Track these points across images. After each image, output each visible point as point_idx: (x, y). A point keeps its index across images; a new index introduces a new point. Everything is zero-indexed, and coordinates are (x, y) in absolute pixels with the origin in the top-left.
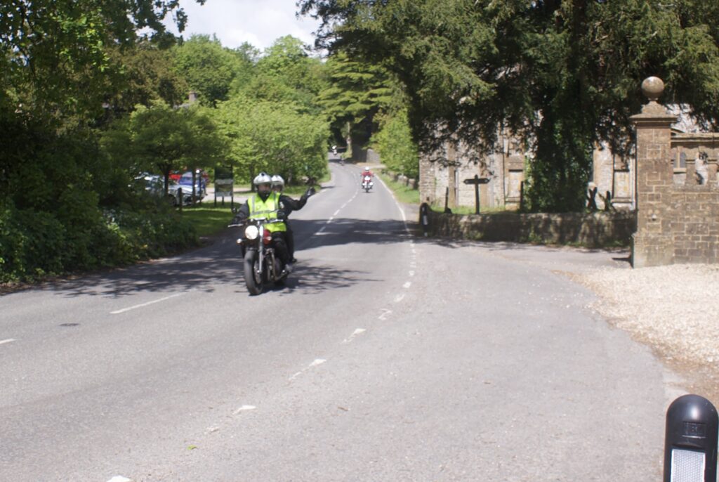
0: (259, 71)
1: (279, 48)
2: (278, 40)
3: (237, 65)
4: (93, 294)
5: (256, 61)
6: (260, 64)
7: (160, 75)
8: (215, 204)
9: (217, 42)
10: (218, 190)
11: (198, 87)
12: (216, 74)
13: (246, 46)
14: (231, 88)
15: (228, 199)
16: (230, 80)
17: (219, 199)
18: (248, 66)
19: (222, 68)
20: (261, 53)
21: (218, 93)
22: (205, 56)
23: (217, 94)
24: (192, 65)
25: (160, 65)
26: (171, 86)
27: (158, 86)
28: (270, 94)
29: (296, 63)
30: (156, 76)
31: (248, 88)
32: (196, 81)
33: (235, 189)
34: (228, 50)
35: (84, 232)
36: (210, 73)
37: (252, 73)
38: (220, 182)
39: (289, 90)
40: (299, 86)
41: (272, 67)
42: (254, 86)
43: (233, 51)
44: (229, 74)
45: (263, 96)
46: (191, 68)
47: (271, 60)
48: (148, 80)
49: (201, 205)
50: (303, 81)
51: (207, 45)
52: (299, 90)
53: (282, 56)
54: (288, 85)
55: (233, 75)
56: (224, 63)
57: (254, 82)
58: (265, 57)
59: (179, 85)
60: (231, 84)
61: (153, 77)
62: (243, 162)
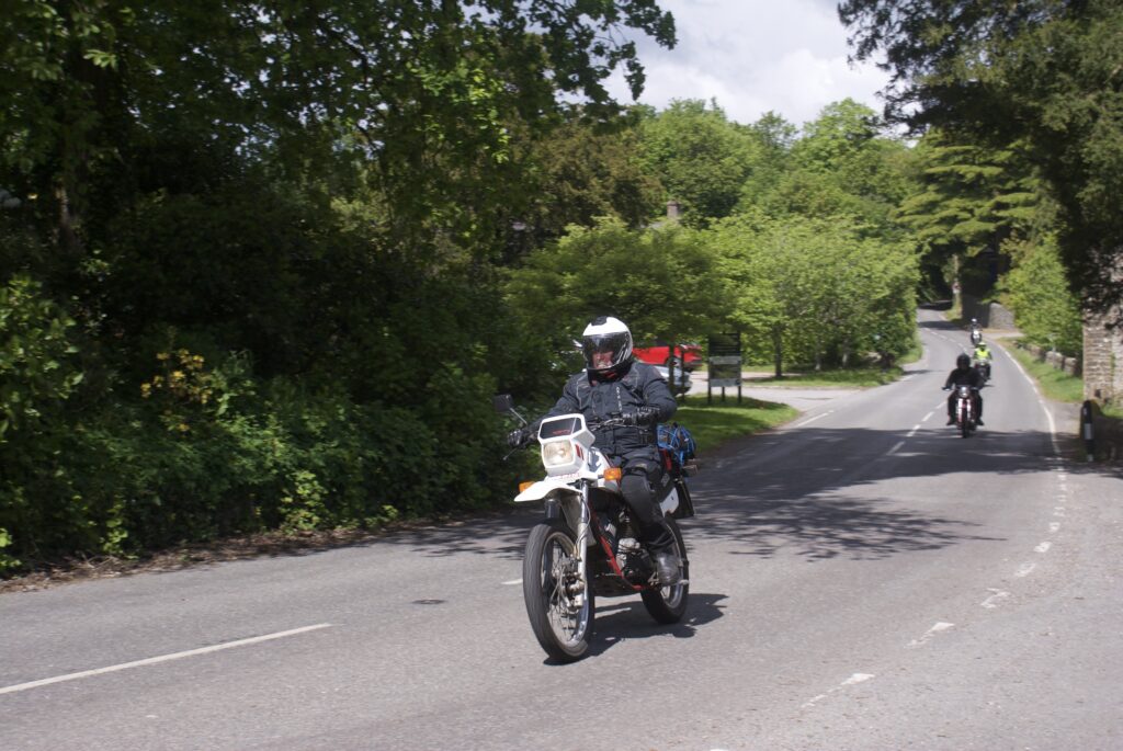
0: (794, 164)
1: (829, 122)
2: (828, 108)
3: (754, 153)
4: (481, 551)
5: (789, 147)
6: (795, 151)
7: (614, 172)
8: (710, 400)
9: (718, 113)
10: (715, 375)
11: (684, 194)
12: (716, 170)
13: (771, 120)
14: (744, 195)
15: (731, 391)
16: (741, 181)
17: (717, 391)
18: (775, 158)
19: (727, 161)
20: (797, 132)
21: (719, 203)
22: (695, 139)
23: (716, 204)
24: (673, 155)
25: (615, 154)
26: (634, 192)
27: (611, 191)
28: (814, 205)
29: (860, 149)
30: (608, 174)
31: (773, 194)
32: (681, 183)
33: (745, 374)
34: (737, 127)
35: (468, 444)
36: (706, 168)
37: (782, 168)
38: (719, 360)
39: (847, 197)
40: (865, 191)
41: (818, 157)
42: (785, 191)
43: (747, 128)
44: (739, 169)
45: (800, 210)
46: (672, 161)
47: (815, 145)
48: (594, 181)
49: (684, 401)
50: (873, 181)
51: (699, 119)
52: (865, 198)
53: (834, 137)
54: (844, 188)
55: (748, 172)
56: (731, 150)
57: (785, 182)
58: (805, 140)
59: (650, 189)
60: (744, 189)
61: (603, 175)
62: (758, 325)
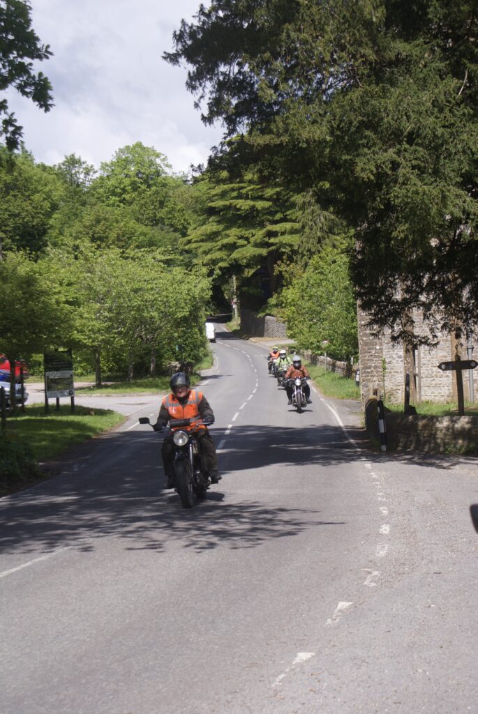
0: (93, 200)
1: (123, 163)
2: (121, 151)
3: (59, 191)
5: (89, 184)
6: (94, 188)
8: (46, 409)
10: (50, 387)
12: (27, 205)
13: (73, 161)
14: (51, 227)
15: (65, 401)
16: (48, 215)
17: (52, 401)
18: (76, 192)
19: (36, 197)
20: (95, 172)
28: (113, 235)
29: (150, 186)
31: (77, 226)
33: (76, 384)
34: (44, 168)
36: (17, 204)
37: (84, 204)
38: (52, 374)
39: (141, 228)
40: (155, 221)
41: (114, 194)
42: (87, 224)
43: (52, 169)
44: (47, 205)
47: (112, 182)
49: (24, 411)
50: (162, 214)
52: (156, 228)
53: (127, 176)
54: (138, 220)
55: (54, 207)
56: (40, 188)
57: (88, 217)
58: (102, 178)
60: (51, 222)
